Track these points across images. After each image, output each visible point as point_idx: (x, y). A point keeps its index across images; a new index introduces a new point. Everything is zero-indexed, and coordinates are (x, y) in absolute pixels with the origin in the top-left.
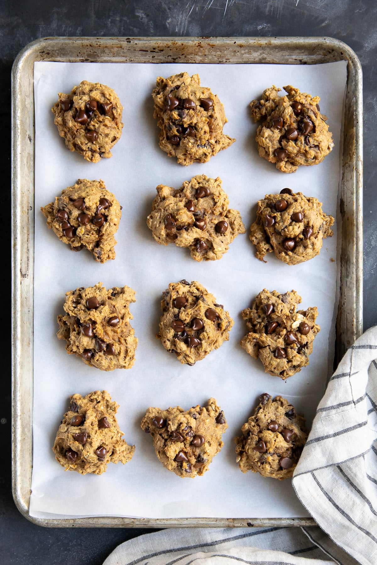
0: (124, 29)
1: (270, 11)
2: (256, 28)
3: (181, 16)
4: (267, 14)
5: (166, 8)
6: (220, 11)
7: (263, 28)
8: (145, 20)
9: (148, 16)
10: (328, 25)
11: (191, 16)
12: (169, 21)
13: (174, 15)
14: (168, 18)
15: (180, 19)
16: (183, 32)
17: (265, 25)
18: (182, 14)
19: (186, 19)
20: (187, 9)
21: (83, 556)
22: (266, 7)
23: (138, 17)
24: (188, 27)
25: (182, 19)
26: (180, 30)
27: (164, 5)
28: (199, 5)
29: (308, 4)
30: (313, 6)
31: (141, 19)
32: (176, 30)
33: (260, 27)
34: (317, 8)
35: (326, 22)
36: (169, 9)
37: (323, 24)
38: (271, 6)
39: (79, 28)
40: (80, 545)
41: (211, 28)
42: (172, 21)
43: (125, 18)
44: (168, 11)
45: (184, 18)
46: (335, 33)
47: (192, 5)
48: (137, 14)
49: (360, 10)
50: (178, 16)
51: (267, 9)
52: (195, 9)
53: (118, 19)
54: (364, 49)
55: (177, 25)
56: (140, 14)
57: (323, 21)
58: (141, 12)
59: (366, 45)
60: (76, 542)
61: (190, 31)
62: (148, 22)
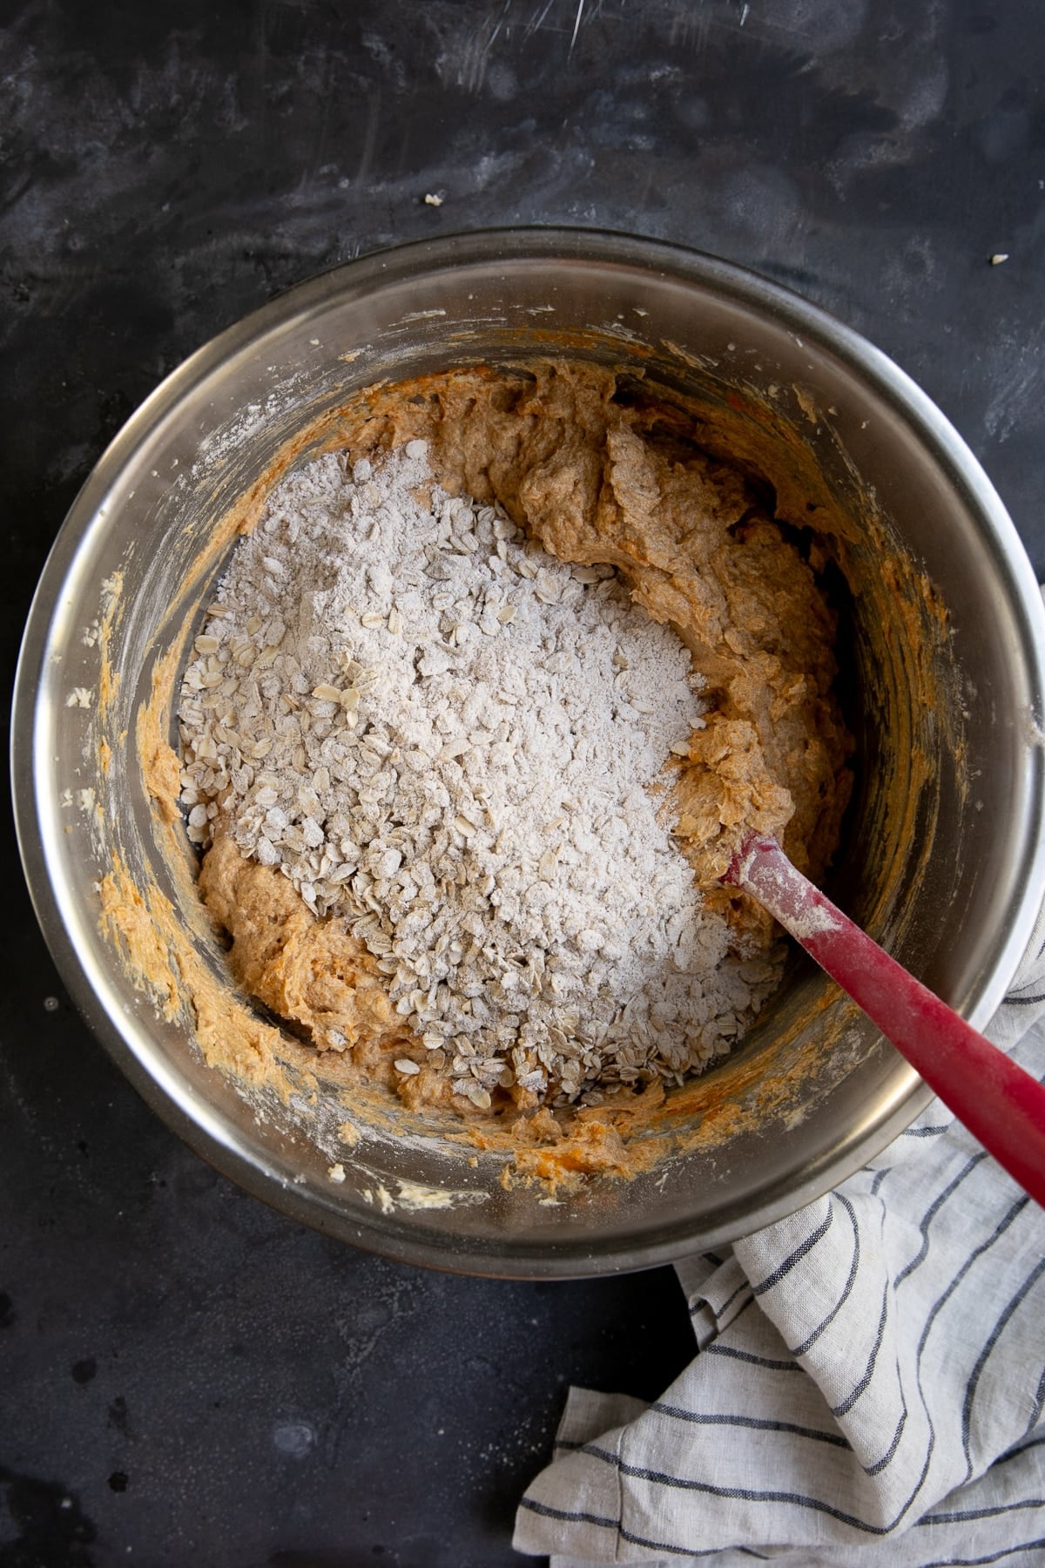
0: (336, 80)
1: (679, 38)
2: (648, 75)
3: (469, 49)
4: (672, 42)
5: (436, 29)
6: (561, 36)
7: (663, 76)
8: (387, 58)
9: (392, 47)
10: (815, 72)
11: (493, 49)
12: (443, 59)
13: (454, 47)
14: (440, 53)
15: (467, 56)
16: (475, 86)
17: (668, 68)
18: (473, 43)
19: (481, 56)
20: (485, 31)
21: (238, 1323)
22: (670, 27)
23: (369, 50)
24: (487, 74)
25: (472, 54)
26: (467, 82)
27: (430, 23)
28: (513, 22)
29: (768, 21)
30: (780, 26)
31: (378, 55)
32: (457, 80)
33: (655, 75)
34: (791, 29)
35: (812, 63)
36: (443, 31)
37: (805, 69)
38: (682, 26)
39: (230, 79)
40: (233, 1296)
41: (541, 76)
42: (449, 60)
43: (338, 54)
44: (440, 36)
45: (476, 53)
46: (832, 88)
47: (497, 23)
48: (367, 44)
49: (891, 35)
50: (464, 47)
51: (673, 33)
52: (503, 31)
53: (322, 55)
54: (902, 126)
55: (462, 69)
56: (375, 43)
57: (804, 60)
58: (377, 38)
59: (906, 117)
60: (224, 1289)
61: (492, 83)
62: (392, 61)
